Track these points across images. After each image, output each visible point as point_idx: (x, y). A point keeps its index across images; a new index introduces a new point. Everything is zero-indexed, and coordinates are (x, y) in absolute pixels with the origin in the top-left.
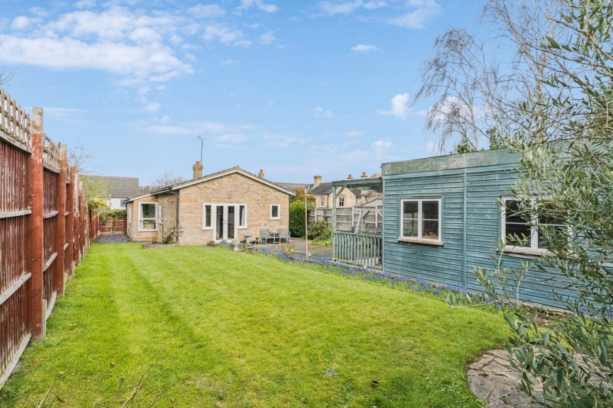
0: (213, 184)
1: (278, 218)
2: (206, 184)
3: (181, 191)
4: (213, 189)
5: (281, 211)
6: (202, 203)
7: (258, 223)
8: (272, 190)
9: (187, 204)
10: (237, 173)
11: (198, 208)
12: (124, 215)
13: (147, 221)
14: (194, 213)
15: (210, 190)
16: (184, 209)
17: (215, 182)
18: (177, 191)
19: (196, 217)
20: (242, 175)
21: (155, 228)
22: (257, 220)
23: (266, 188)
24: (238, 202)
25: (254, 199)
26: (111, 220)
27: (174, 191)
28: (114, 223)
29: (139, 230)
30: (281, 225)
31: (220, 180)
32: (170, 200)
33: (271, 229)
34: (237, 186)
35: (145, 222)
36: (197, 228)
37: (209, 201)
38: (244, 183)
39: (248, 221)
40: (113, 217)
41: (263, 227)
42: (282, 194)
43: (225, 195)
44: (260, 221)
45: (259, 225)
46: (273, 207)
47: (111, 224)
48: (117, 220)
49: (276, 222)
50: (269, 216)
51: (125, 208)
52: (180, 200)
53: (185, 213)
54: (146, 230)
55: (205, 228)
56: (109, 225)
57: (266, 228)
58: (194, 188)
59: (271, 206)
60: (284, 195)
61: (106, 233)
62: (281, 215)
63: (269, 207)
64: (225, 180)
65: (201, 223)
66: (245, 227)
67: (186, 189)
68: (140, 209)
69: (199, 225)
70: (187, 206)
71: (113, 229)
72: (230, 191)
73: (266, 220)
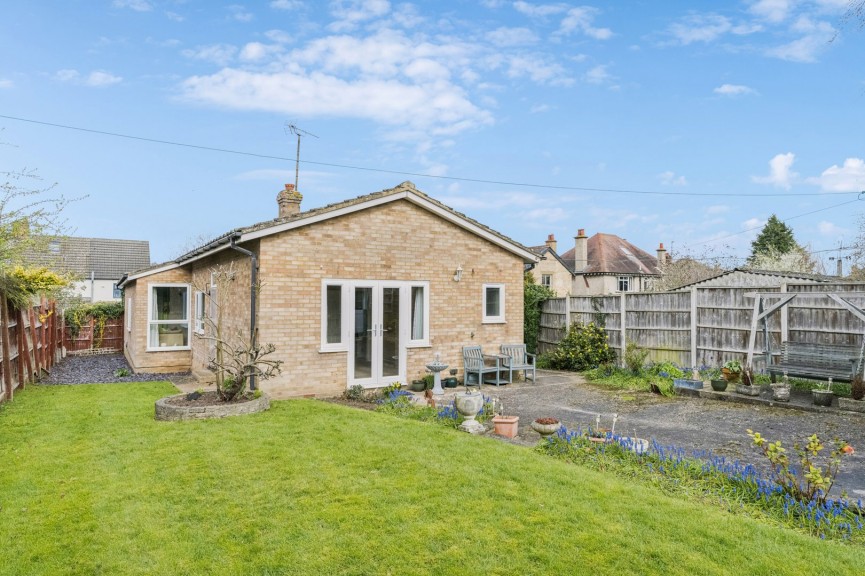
0: (347, 228)
1: (500, 318)
2: (328, 229)
3: (263, 247)
4: (347, 243)
5: (507, 301)
6: (319, 281)
7: (453, 332)
8: (485, 248)
9: (281, 281)
10: (405, 201)
11: (309, 293)
12: (116, 314)
13: (167, 326)
14: (297, 305)
15: (340, 245)
16: (274, 297)
17: (353, 223)
18: (253, 245)
19: (303, 318)
20: (418, 207)
21: (185, 343)
22: (453, 325)
23: (472, 243)
24: (407, 277)
25: (445, 271)
26: (91, 325)
27: (245, 244)
28: (97, 331)
29: (149, 349)
30: (506, 337)
31: (363, 218)
32: (230, 273)
33: (484, 346)
34: (405, 236)
35: (163, 331)
36: (306, 347)
37: (338, 274)
38: (421, 227)
39: (432, 326)
40: (95, 317)
41: (467, 343)
42: (508, 258)
43: (376, 259)
44: (459, 328)
45: (458, 337)
46: (488, 289)
47: (91, 333)
48: (101, 324)
49: (496, 328)
50: (479, 314)
51: (120, 300)
52: (262, 270)
53: (273, 305)
54: (164, 348)
55: (326, 347)
56: (86, 335)
57: (474, 344)
58: (297, 237)
59: (484, 287)
60: (513, 261)
61: (79, 352)
62: (507, 311)
63: (479, 291)
64: (378, 217)
65: (317, 334)
66: (425, 342)
67: (278, 241)
68: (151, 299)
69: (311, 340)
70: (280, 288)
71: (95, 342)
72: (389, 249)
73: (473, 323)
